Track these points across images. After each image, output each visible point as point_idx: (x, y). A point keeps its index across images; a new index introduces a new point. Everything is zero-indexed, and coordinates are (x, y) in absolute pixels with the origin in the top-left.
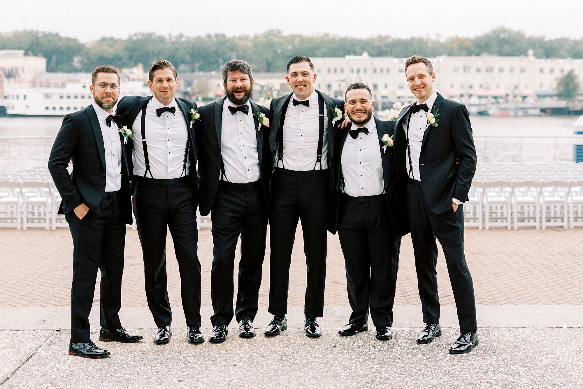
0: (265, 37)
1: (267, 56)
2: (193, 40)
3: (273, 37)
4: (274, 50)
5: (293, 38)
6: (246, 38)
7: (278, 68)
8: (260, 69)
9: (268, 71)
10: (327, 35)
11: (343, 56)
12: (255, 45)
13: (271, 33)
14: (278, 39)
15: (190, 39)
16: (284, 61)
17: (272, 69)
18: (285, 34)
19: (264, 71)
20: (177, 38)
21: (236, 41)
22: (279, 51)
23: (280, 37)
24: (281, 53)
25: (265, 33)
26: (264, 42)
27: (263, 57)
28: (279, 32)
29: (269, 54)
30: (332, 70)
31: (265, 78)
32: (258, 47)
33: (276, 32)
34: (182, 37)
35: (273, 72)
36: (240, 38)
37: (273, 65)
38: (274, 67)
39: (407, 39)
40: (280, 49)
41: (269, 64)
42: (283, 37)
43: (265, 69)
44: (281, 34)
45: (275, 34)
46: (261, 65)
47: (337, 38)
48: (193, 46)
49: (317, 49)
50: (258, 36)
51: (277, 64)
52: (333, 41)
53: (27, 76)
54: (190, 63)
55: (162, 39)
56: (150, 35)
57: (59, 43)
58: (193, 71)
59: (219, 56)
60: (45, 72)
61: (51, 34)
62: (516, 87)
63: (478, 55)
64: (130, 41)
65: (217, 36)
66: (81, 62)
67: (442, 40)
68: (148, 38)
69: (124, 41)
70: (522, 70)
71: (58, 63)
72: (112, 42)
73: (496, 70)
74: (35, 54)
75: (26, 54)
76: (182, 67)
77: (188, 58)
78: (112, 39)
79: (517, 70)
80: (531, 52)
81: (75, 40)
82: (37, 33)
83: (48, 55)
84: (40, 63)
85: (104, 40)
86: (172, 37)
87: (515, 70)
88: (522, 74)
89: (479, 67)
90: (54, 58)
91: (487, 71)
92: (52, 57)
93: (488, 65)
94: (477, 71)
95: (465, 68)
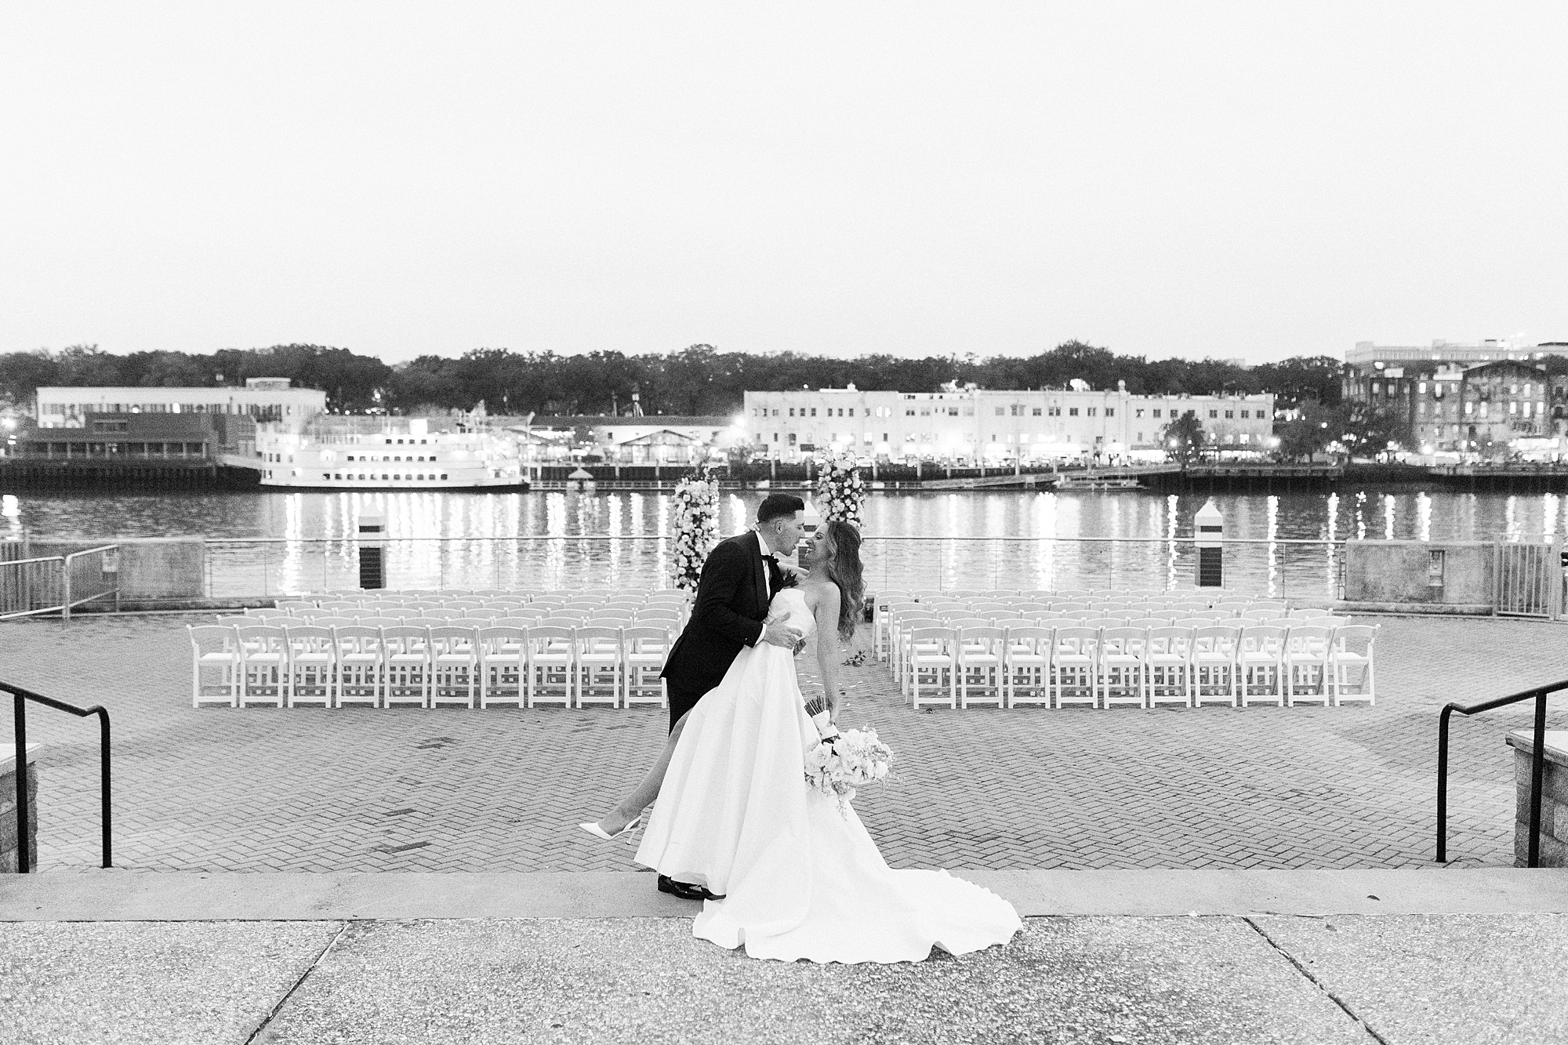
0: (687, 357)
1: (690, 388)
2: (569, 361)
3: (701, 357)
4: (702, 378)
5: (731, 360)
6: (656, 358)
7: (708, 406)
8: (678, 410)
10: (788, 353)
11: (816, 388)
12: (671, 370)
13: (696, 350)
14: (708, 360)
15: (564, 359)
16: (717, 396)
17: (697, 409)
18: (719, 352)
19: (685, 414)
20: (542, 357)
21: (640, 364)
22: (711, 380)
23: (712, 356)
24: (714, 382)
25: (686, 350)
26: (685, 365)
27: (683, 389)
28: (711, 348)
29: (693, 385)
30: (797, 412)
32: (674, 373)
33: (705, 348)
34: (552, 356)
35: (700, 414)
37: (699, 401)
38: (702, 405)
39: (920, 360)
40: (712, 375)
41: (692, 400)
42: (718, 358)
43: (686, 407)
44: (714, 352)
45: (703, 353)
46: (681, 402)
47: (806, 359)
48: (568, 370)
49: (772, 376)
50: (676, 354)
51: (707, 400)
52: (799, 362)
53: (294, 418)
54: (564, 398)
55: (517, 360)
56: (500, 353)
57: (349, 365)
59: (611, 387)
60: (324, 413)
61: (335, 350)
62: (1098, 439)
63: (1035, 388)
64: (465, 361)
65: (608, 354)
67: (977, 362)
68: (496, 358)
69: (456, 362)
70: (1110, 412)
72: (436, 363)
73: (1066, 412)
74: (309, 385)
75: (294, 384)
76: (551, 405)
77: (560, 390)
78: (436, 359)
79: (1101, 412)
80: (1121, 383)
81: (376, 361)
82: (312, 349)
83: (330, 387)
84: (317, 398)
85: (422, 360)
86: (535, 355)
87: (1097, 411)
88: (1109, 418)
89: (1038, 407)
90: (340, 389)
91: (1051, 414)
92: (335, 388)
93: (1052, 405)
94: (1034, 414)
95: (1014, 408)
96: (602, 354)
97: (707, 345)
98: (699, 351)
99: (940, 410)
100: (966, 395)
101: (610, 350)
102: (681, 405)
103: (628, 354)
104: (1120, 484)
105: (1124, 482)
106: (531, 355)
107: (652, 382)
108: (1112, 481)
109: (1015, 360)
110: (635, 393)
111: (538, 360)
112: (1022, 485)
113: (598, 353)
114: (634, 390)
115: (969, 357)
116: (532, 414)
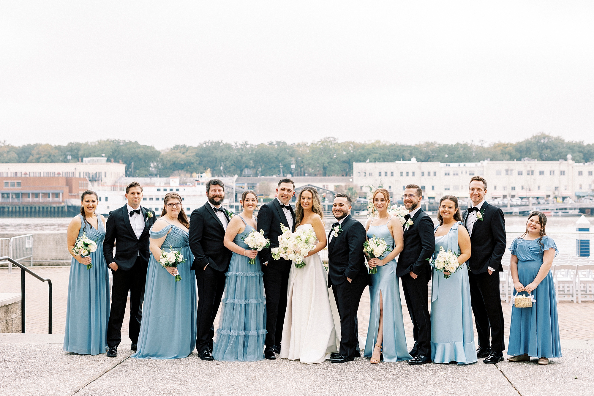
0: (322, 144)
1: (323, 161)
2: (256, 147)
3: (329, 144)
4: (330, 155)
5: (346, 145)
6: (305, 145)
7: (334, 171)
8: (317, 173)
9: (325, 175)
10: (378, 142)
11: (393, 161)
12: (313, 152)
13: (327, 140)
14: (333, 146)
15: (254, 146)
16: (339, 165)
17: (327, 173)
18: (339, 141)
19: (320, 175)
20: (242, 145)
21: (296, 148)
22: (335, 156)
23: (335, 144)
24: (336, 158)
25: (321, 140)
26: (320, 148)
27: (319, 161)
28: (335, 139)
29: (325, 160)
30: (383, 174)
31: (320, 181)
32: (315, 153)
33: (332, 139)
34: (247, 144)
35: (329, 176)
36: (299, 145)
37: (328, 169)
38: (330, 171)
39: (452, 145)
40: (335, 154)
41: (325, 168)
42: (339, 144)
43: (321, 172)
44: (336, 141)
45: (330, 141)
46: (318, 169)
47: (388, 144)
48: (256, 152)
49: (369, 154)
50: (316, 143)
51: (333, 168)
52: (384, 147)
53: (108, 180)
54: (254, 168)
55: (228, 147)
56: (219, 143)
57: (137, 150)
58: (256, 175)
59: (280, 161)
60: (124, 176)
61: (131, 142)
62: (556, 188)
63: (519, 159)
64: (200, 148)
65: (278, 143)
66: (157, 167)
67: (486, 145)
68: (217, 145)
69: (195, 148)
70: (562, 173)
71: (136, 168)
72: (184, 149)
73: (537, 173)
74: (116, 161)
75: (109, 161)
76: (246, 171)
77: (251, 164)
78: (184, 146)
79: (557, 173)
80: (569, 156)
81: (152, 148)
82: (119, 142)
83: (128, 162)
84: (121, 168)
85: (177, 147)
86: (238, 144)
87: (555, 173)
88: (562, 176)
89: (520, 170)
90: (133, 163)
91: (528, 174)
92: (131, 163)
93: (529, 169)
94: (519, 174)
95: (507, 171)
96: (274, 143)
97: (333, 137)
98: (328, 141)
99: (464, 172)
100: (479, 164)
101: (279, 141)
102: (318, 171)
103: (289, 143)
104: (568, 212)
105: (571, 212)
106: (236, 144)
107: (303, 158)
108: (564, 211)
109: (508, 144)
110: (292, 164)
111: (239, 147)
112: (511, 213)
113: (273, 142)
114: (292, 163)
115: (481, 142)
116: (236, 176)
